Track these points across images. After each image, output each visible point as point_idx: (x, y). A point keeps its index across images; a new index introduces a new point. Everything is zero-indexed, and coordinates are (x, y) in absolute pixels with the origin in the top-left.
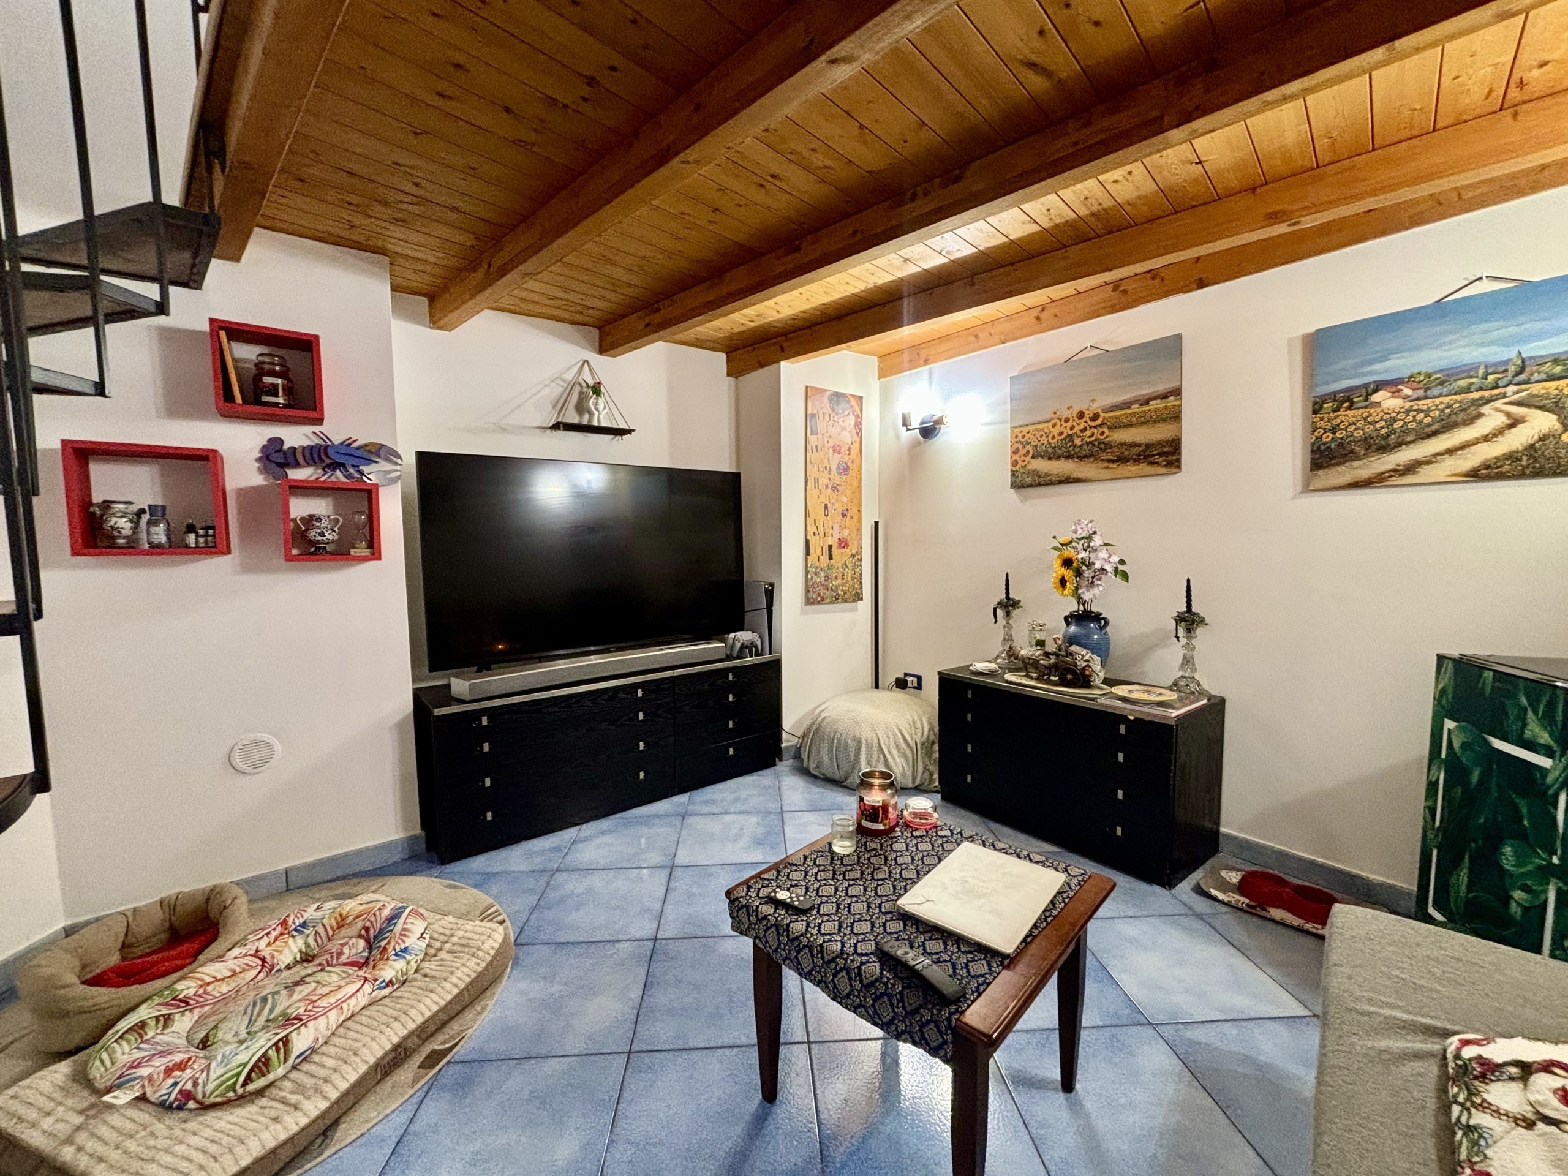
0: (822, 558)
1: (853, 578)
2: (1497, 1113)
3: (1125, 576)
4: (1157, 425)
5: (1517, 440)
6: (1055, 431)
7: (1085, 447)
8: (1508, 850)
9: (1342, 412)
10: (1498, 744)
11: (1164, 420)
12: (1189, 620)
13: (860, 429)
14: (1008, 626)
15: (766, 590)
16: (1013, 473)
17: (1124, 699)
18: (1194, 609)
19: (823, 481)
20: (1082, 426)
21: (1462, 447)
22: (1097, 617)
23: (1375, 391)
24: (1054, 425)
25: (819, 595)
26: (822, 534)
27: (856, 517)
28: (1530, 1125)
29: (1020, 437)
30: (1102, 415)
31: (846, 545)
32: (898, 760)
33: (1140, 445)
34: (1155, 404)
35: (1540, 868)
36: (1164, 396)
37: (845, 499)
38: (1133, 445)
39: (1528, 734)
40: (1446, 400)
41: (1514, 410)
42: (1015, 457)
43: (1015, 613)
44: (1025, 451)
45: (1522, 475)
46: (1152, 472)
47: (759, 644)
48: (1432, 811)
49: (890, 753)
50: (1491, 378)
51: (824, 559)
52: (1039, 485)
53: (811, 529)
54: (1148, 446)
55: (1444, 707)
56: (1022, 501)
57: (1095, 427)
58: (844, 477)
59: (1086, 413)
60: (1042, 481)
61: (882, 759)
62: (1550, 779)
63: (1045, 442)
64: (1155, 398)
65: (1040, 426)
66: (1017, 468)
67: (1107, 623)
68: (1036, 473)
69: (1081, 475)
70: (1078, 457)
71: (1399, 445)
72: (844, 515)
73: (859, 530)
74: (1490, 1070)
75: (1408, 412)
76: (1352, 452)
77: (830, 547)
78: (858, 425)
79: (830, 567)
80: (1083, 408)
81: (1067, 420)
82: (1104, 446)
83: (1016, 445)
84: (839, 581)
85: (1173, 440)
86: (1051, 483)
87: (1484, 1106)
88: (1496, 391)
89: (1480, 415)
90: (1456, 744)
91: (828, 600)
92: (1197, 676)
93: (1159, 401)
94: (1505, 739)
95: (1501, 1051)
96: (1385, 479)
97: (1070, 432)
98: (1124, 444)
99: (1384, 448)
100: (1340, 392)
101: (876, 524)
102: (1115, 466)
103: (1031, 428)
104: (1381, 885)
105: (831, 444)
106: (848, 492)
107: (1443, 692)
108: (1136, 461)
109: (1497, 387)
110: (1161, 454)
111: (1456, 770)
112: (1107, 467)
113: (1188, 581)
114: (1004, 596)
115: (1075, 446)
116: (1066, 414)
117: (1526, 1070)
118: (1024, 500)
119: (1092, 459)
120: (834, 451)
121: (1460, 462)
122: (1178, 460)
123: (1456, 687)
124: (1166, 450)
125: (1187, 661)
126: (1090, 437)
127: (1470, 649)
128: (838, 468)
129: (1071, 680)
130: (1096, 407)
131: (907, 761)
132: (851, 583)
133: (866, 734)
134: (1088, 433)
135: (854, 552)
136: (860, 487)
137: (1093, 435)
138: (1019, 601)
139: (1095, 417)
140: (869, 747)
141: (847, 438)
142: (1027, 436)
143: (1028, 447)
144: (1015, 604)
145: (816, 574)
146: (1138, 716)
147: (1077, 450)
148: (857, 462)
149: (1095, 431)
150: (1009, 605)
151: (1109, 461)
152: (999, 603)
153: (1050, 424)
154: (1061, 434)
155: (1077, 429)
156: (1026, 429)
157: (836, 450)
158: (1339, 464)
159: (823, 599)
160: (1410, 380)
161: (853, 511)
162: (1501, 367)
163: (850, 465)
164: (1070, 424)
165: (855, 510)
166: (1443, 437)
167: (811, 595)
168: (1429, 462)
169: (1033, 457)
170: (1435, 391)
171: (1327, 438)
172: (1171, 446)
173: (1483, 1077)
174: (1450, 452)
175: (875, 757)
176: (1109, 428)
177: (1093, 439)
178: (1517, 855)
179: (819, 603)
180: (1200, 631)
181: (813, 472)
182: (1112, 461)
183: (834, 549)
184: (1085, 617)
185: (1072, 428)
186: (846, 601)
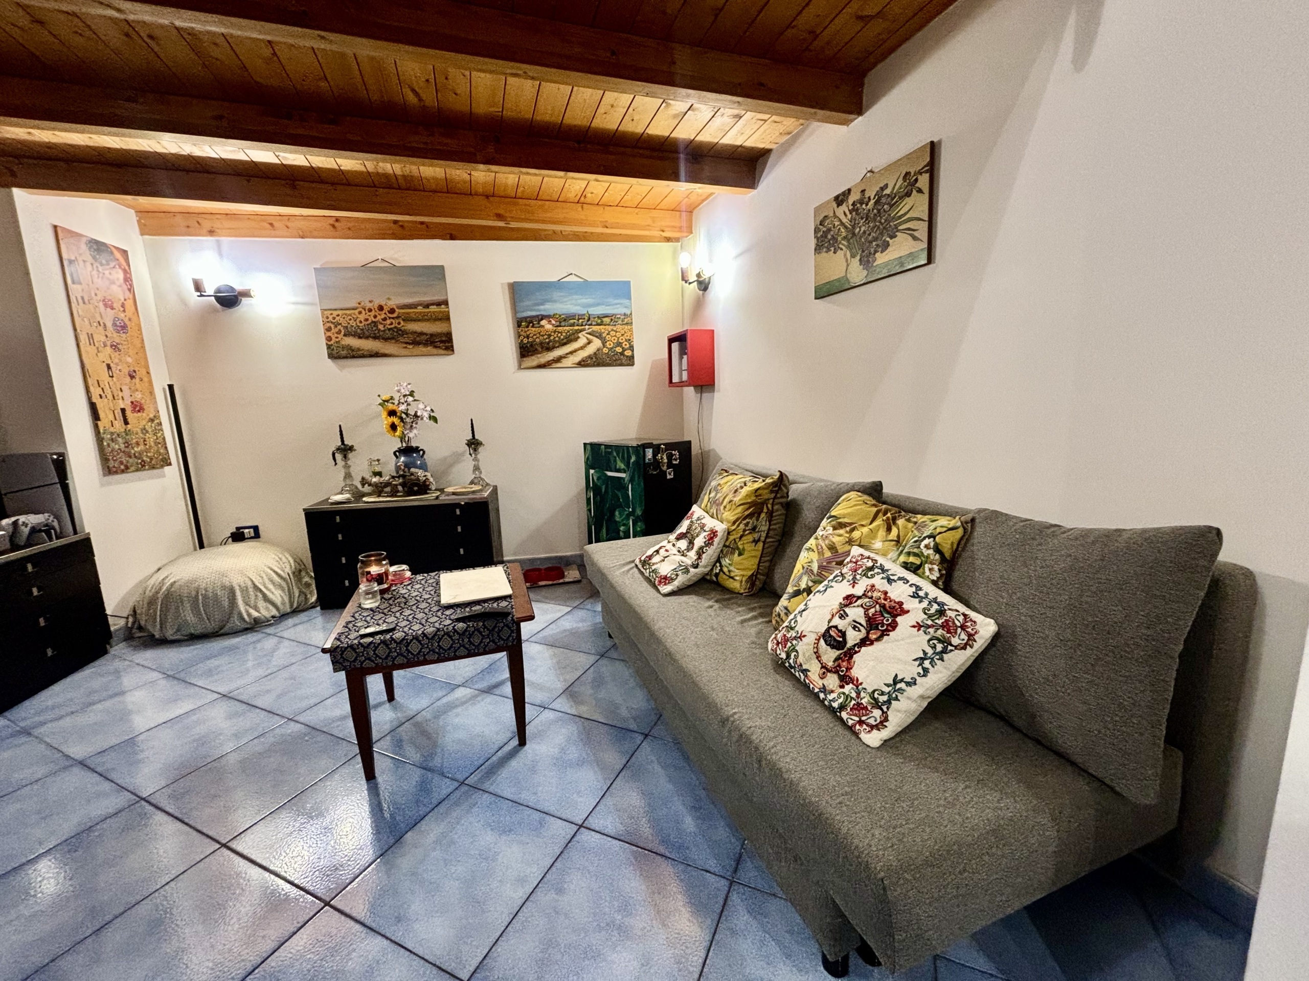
0: (115, 423)
1: (157, 444)
2: (657, 563)
3: (435, 419)
4: (437, 323)
5: (590, 350)
6: (362, 317)
7: (387, 332)
8: (617, 513)
9: (530, 328)
10: (610, 474)
11: (440, 319)
12: (474, 444)
13: (131, 285)
14: (347, 467)
15: (53, 461)
16: (329, 347)
17: (454, 494)
18: (476, 437)
19: (99, 338)
20: (383, 316)
21: (575, 351)
22: (416, 450)
23: (542, 319)
24: (360, 313)
25: (121, 463)
26: (110, 397)
27: (145, 379)
28: (664, 560)
29: (331, 319)
30: (397, 310)
31: (141, 409)
32: (276, 592)
33: (426, 334)
34: (433, 308)
35: (627, 515)
36: (439, 304)
37: (129, 360)
38: (422, 334)
39: (618, 467)
40: (567, 328)
41: (590, 337)
42: (329, 334)
43: (350, 455)
44: (337, 330)
45: (593, 366)
46: (436, 353)
47: (56, 524)
48: (590, 510)
49: (266, 588)
50: (580, 321)
51: (119, 426)
52: (353, 357)
53: (95, 392)
54: (432, 335)
55: (589, 465)
56: (341, 370)
57: (393, 318)
58: (124, 335)
59: (385, 307)
60: (354, 354)
61: (260, 595)
62: (626, 480)
63: (354, 324)
64: (433, 304)
65: (348, 312)
66: (332, 342)
67: (424, 452)
68: (350, 348)
69: (387, 352)
70: (383, 339)
71: (554, 348)
72: (132, 377)
73: (152, 393)
74: (650, 557)
75: (555, 332)
76: (536, 349)
77: (123, 410)
78: (128, 279)
79: (127, 432)
80: (383, 303)
81: (370, 310)
82: (404, 333)
83: (328, 325)
84: (141, 447)
85: (448, 333)
86: (363, 356)
87: (654, 564)
88: (583, 327)
89: (579, 337)
90: (595, 478)
91: (133, 468)
92: (482, 476)
93: (435, 307)
94: (611, 471)
95: (649, 552)
96: (550, 365)
97: (374, 320)
98: (415, 332)
99: (549, 349)
100: (528, 317)
101: (171, 387)
102: (411, 347)
103: (340, 312)
104: (571, 556)
105: (100, 297)
106: (131, 352)
107: (588, 459)
108: (426, 344)
109: (582, 325)
110: (442, 342)
111: (596, 490)
112: (406, 347)
113: (472, 420)
114: (340, 444)
115: (379, 330)
116: (369, 305)
117: (657, 552)
118: (342, 368)
119: (393, 341)
120: (106, 306)
121: (575, 358)
122: (452, 346)
123: (592, 454)
124: (444, 339)
125: (477, 468)
126: (390, 325)
127: (595, 440)
128: (114, 325)
129: (417, 491)
130: (392, 303)
131: (283, 590)
132: (156, 448)
133: (236, 581)
134: (388, 322)
135: (151, 416)
136: (143, 347)
137: (392, 324)
138: (352, 446)
139: (392, 311)
140: (244, 590)
141: (118, 292)
142: (337, 318)
143: (339, 327)
144: (351, 448)
145: (112, 440)
146: (466, 501)
147: (381, 333)
148: (134, 318)
149: (394, 321)
150: (345, 450)
151: (406, 343)
152: (338, 449)
153: (356, 312)
154: (367, 320)
155: (379, 318)
156: (335, 313)
157: (108, 305)
158: (532, 355)
159: (127, 468)
160: (553, 316)
161: (142, 372)
162: (581, 317)
163: (128, 323)
164: (373, 313)
165: (144, 372)
166: (568, 346)
167: (111, 464)
168: (565, 357)
169: (345, 335)
170: (563, 324)
171: (525, 341)
172: (446, 337)
173: (650, 559)
174: (571, 353)
175: (253, 598)
176: (404, 320)
177: (392, 326)
178: (620, 514)
179: (123, 472)
180: (481, 449)
181: (84, 327)
182: (409, 344)
183: (129, 413)
184: (408, 451)
185: (375, 317)
186: (153, 468)
